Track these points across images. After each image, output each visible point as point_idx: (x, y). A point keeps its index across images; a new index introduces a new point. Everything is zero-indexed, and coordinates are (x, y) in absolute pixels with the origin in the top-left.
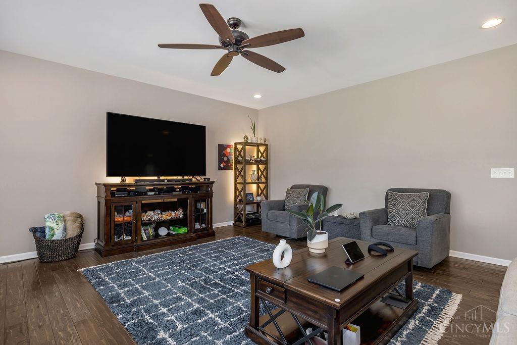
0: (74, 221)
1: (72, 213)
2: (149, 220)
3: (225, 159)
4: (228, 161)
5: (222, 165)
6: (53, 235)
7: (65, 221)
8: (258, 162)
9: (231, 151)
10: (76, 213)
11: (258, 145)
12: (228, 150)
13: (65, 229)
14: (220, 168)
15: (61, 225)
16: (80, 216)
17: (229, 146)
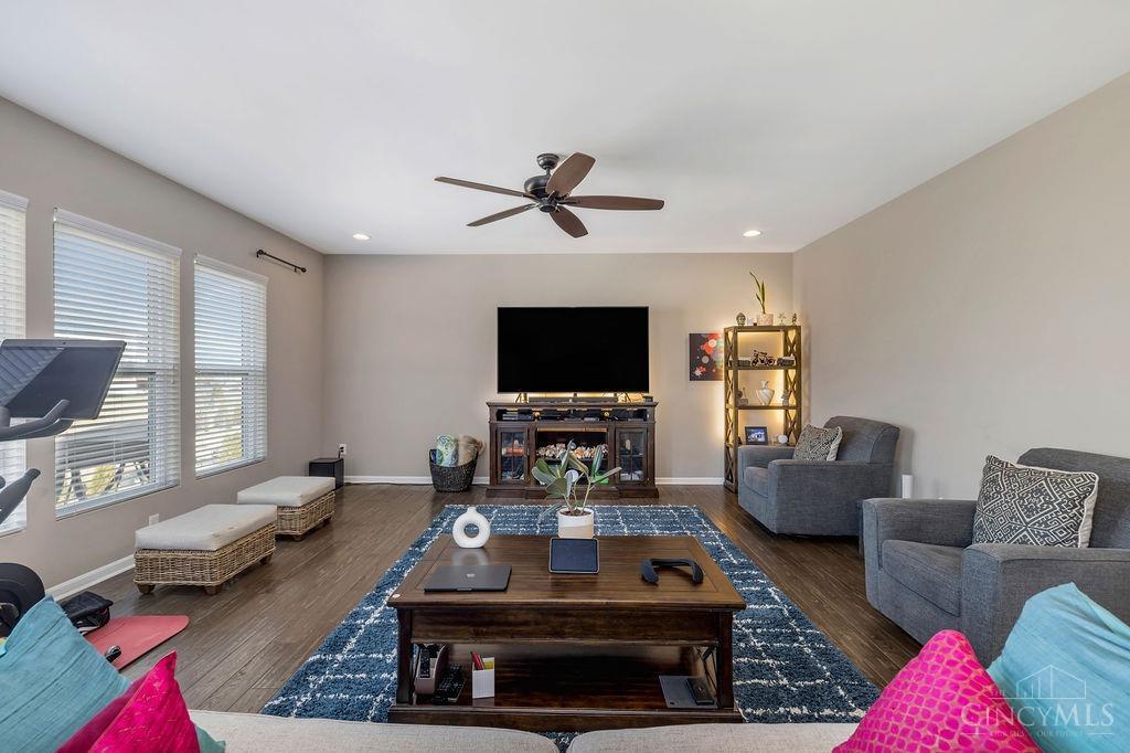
0: (466, 447)
1: (465, 437)
2: (554, 457)
3: (705, 360)
4: (712, 364)
5: (698, 373)
6: (441, 461)
7: (458, 445)
8: (783, 364)
9: (718, 345)
10: (469, 437)
11: (785, 329)
12: (712, 343)
13: (456, 455)
14: (693, 378)
15: (451, 450)
16: (474, 441)
17: (713, 336)
